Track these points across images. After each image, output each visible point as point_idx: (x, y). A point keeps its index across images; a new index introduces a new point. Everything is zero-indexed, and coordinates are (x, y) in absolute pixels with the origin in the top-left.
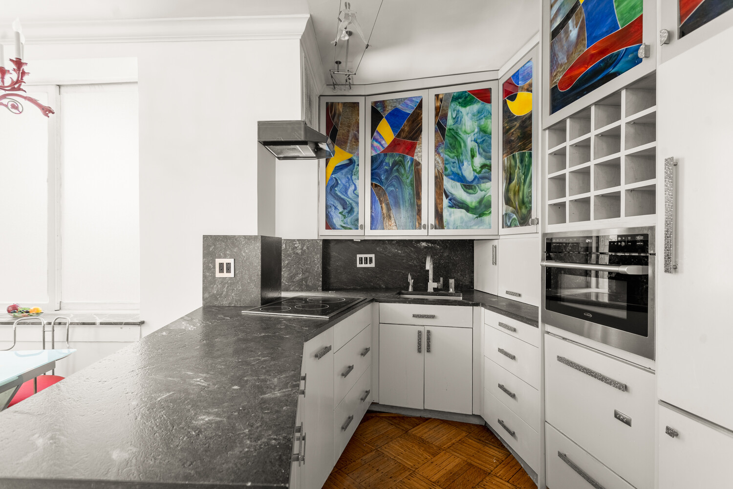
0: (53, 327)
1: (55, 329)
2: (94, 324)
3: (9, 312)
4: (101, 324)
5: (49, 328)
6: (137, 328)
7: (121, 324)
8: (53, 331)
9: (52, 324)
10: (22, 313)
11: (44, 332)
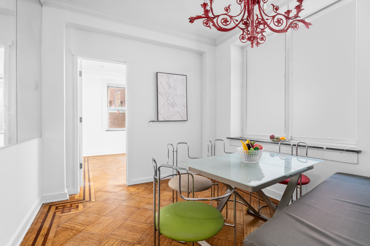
0: (297, 147)
1: (298, 148)
2: (322, 148)
3: (271, 138)
4: (327, 148)
5: (295, 148)
6: (355, 155)
7: (343, 150)
8: (297, 149)
9: (297, 145)
10: (277, 139)
11: (292, 149)
